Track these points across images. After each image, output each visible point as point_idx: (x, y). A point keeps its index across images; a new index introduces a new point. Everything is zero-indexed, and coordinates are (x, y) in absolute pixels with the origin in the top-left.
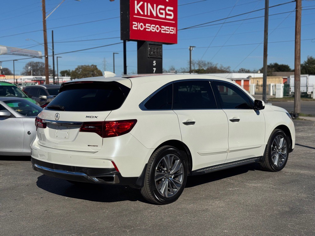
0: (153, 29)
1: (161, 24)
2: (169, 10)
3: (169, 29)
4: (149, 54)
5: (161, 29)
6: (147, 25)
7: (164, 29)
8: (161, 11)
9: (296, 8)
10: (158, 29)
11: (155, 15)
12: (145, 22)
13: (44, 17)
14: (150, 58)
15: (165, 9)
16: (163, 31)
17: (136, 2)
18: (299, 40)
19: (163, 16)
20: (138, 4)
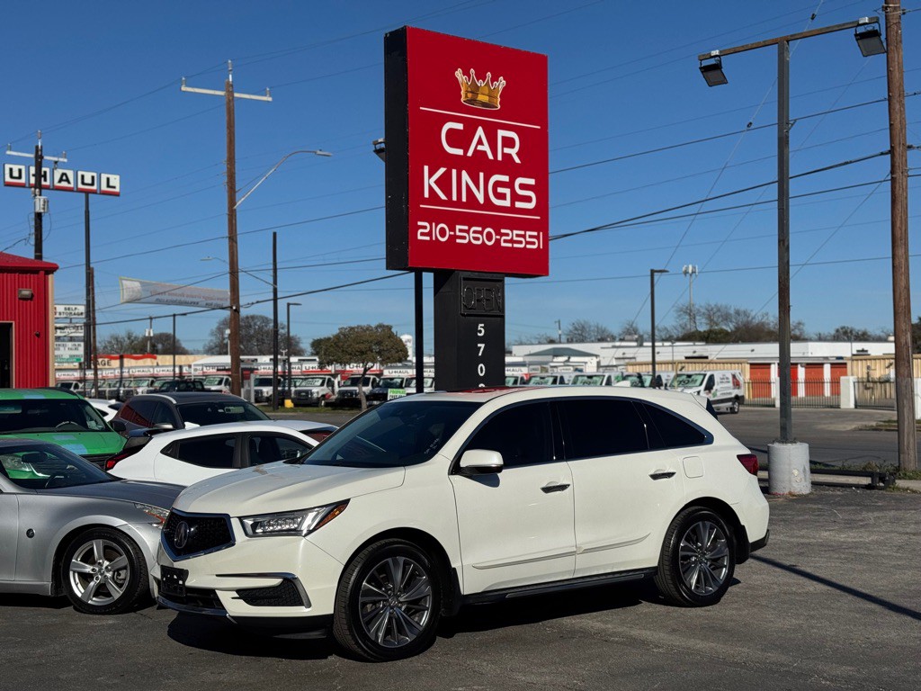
0: (477, 239)
1: (498, 224)
2: (523, 187)
3: (524, 236)
4: (465, 306)
5: (498, 237)
6: (458, 227)
7: (509, 238)
8: (500, 190)
9: (892, 172)
10: (489, 236)
11: (480, 198)
12: (452, 220)
13: (232, 202)
14: (468, 315)
15: (510, 185)
16: (505, 241)
17: (426, 169)
18: (903, 261)
19: (507, 203)
20: (431, 175)
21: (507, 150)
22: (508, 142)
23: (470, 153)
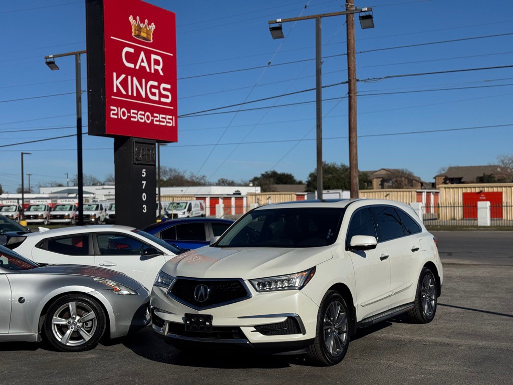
0: (142, 119)
1: (153, 110)
2: (165, 89)
3: (165, 118)
4: (136, 159)
5: (153, 118)
6: (132, 111)
7: (158, 119)
8: (153, 90)
9: (349, 93)
10: (148, 118)
11: (144, 96)
12: (129, 106)
14: (138, 164)
15: (158, 88)
16: (156, 121)
17: (115, 74)
18: (355, 140)
19: (156, 98)
20: (117, 79)
21: (156, 67)
22: (157, 62)
23: (137, 67)
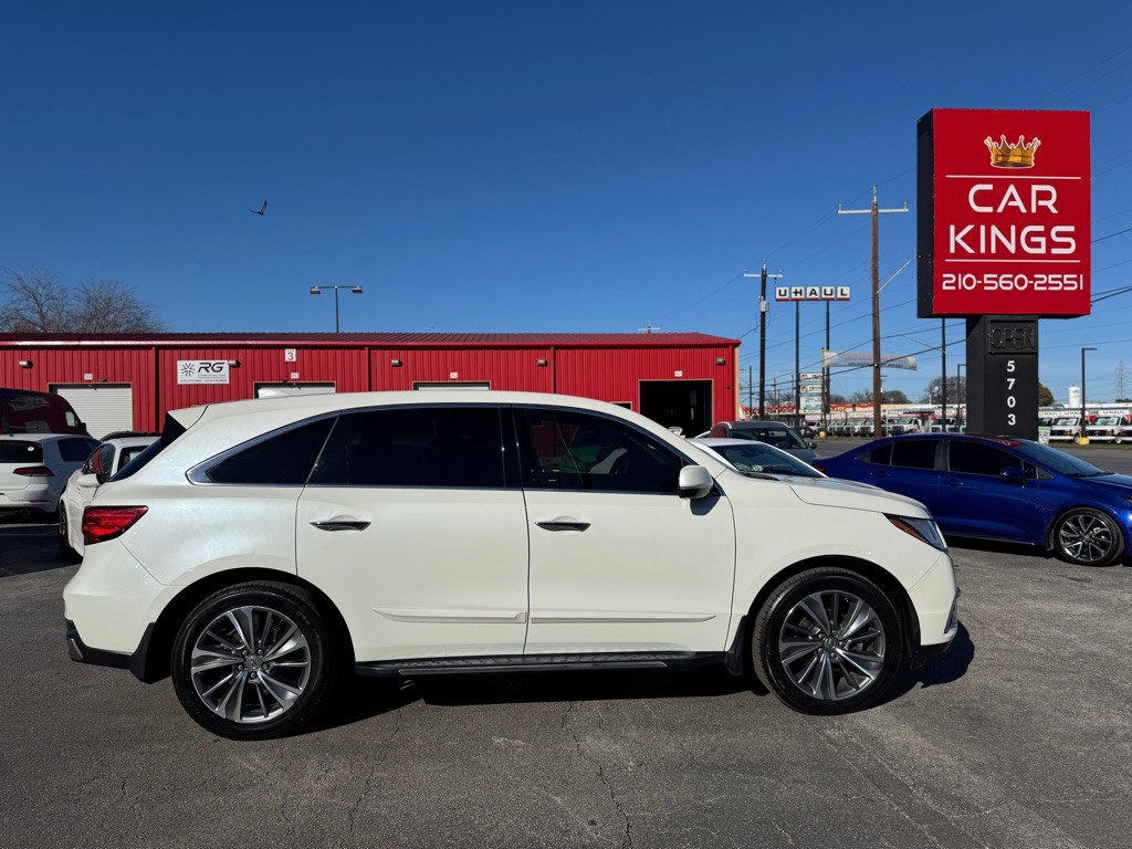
0: (1007, 285)
1: (1031, 271)
2: (1060, 234)
3: (1061, 279)
4: (993, 345)
5: (1031, 282)
6: (986, 276)
7: (1044, 282)
8: (1033, 239)
10: (1021, 282)
11: (1012, 248)
12: (979, 271)
13: (875, 288)
14: (998, 353)
16: (1039, 285)
17: (952, 228)
19: (1042, 250)
20: (957, 233)
21: (1041, 203)
22: (1044, 195)
23: (1000, 210)
